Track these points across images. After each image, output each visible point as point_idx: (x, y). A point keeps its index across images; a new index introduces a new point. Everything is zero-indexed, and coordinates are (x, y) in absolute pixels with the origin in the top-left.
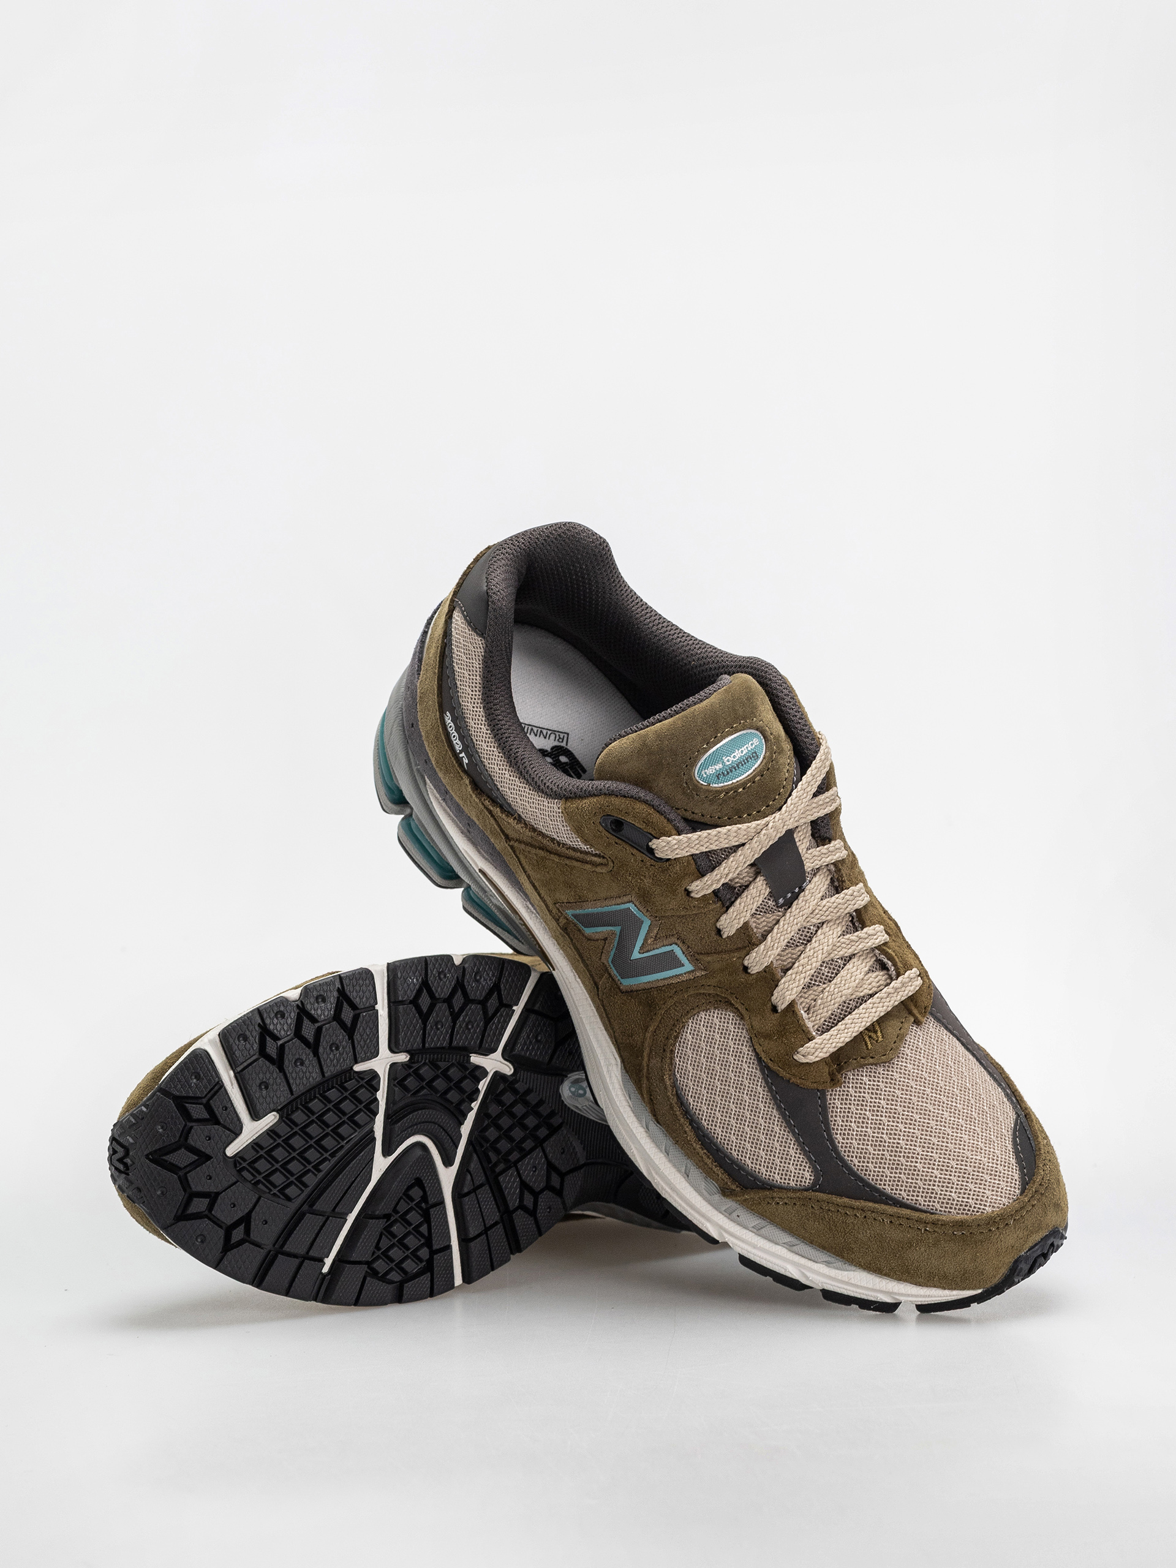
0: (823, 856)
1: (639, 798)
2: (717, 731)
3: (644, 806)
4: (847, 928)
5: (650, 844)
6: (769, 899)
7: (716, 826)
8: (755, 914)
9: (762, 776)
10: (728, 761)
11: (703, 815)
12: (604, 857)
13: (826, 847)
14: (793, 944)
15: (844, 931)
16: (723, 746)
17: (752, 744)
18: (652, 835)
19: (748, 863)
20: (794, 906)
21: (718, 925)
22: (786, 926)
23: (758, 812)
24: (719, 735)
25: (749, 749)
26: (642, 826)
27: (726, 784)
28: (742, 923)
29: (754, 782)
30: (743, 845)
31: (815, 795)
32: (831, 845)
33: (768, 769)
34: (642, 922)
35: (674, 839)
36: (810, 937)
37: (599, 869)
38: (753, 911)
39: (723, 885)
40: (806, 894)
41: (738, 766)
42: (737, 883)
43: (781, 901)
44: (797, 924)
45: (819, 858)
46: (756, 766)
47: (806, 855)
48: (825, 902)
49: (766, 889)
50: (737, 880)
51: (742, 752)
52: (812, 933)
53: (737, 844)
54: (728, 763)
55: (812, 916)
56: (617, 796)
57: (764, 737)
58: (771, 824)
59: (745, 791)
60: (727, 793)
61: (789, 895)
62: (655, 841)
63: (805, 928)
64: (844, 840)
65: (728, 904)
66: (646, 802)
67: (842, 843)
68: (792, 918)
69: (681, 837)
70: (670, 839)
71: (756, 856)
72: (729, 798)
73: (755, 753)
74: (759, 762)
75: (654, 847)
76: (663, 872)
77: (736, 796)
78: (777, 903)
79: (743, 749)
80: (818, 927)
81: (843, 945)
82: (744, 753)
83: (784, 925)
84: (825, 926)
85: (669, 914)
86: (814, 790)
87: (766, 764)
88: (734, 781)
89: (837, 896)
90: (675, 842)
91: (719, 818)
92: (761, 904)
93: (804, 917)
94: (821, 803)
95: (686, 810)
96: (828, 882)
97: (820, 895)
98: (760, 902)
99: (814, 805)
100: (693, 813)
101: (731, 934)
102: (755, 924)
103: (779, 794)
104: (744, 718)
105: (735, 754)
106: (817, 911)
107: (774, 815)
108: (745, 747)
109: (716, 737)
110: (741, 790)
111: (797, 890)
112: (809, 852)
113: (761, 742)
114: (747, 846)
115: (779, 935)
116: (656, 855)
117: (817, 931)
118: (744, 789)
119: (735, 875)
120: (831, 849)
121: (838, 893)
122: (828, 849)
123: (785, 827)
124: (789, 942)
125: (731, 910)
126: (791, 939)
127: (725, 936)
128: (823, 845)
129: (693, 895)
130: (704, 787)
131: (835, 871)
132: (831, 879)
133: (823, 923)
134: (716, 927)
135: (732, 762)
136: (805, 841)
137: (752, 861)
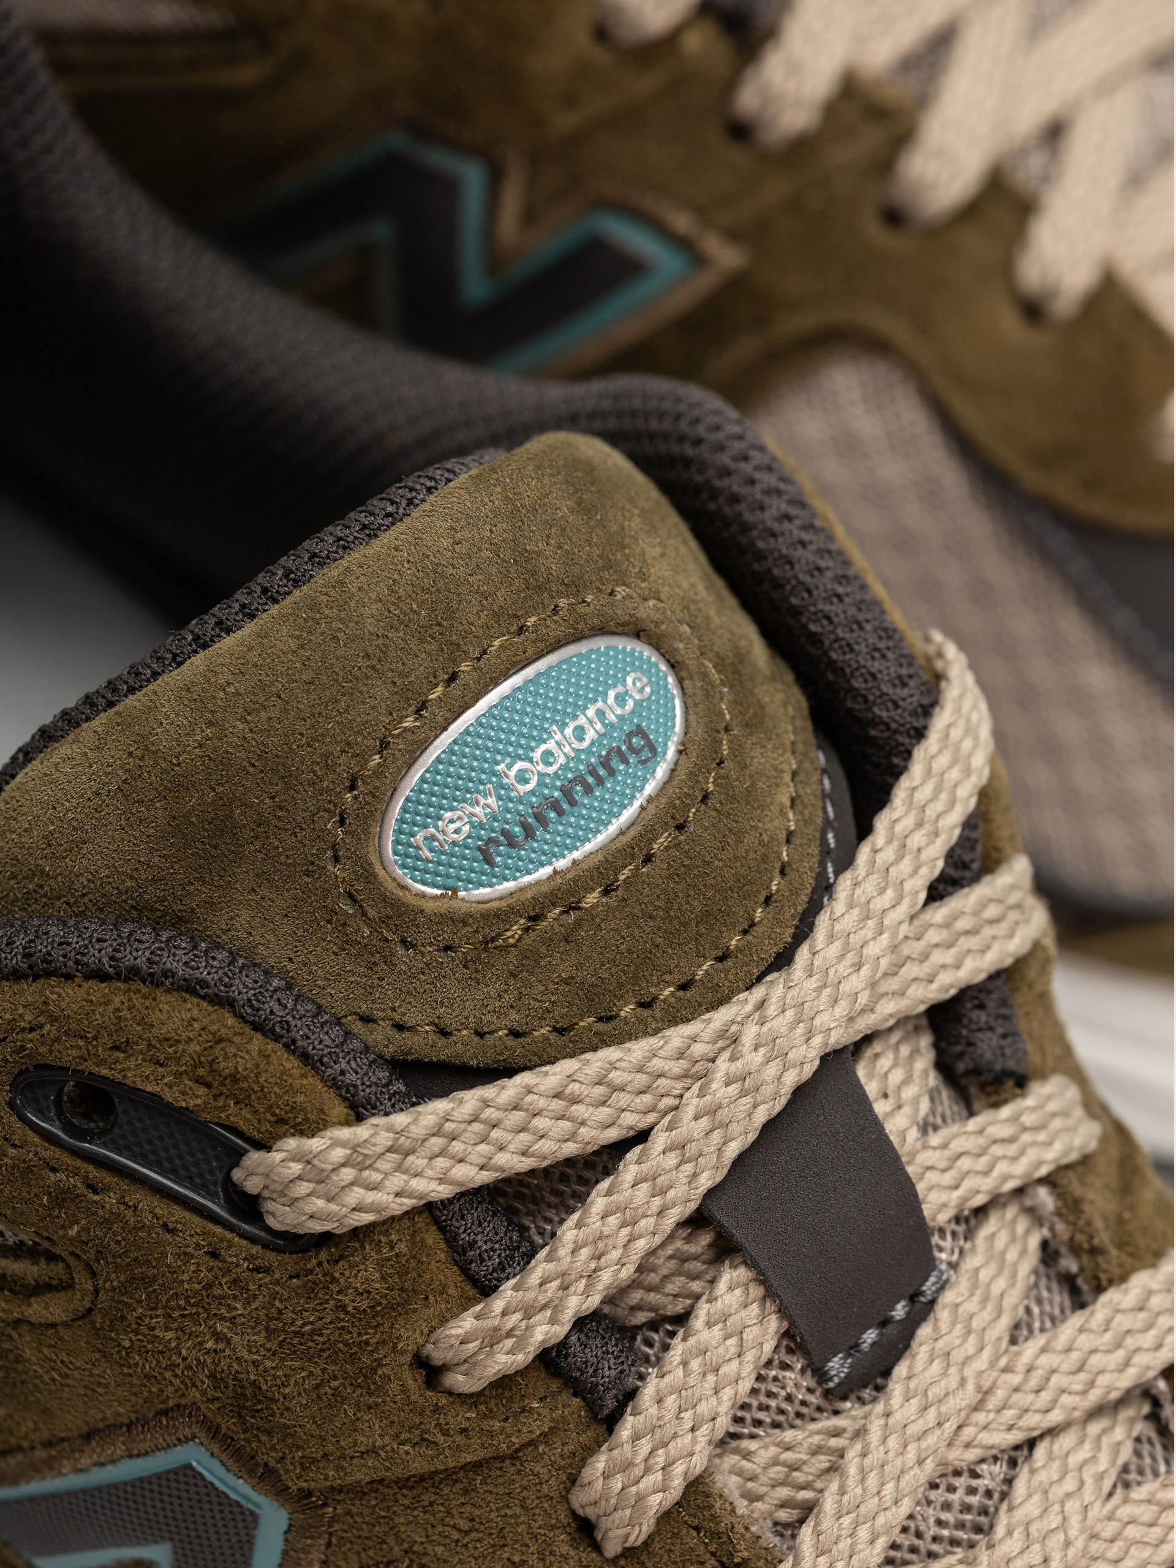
0: (998, 1150)
1: (166, 974)
2: (456, 651)
3: (193, 1008)
4: (1138, 1454)
5: (237, 1175)
6: (785, 1366)
7: (509, 1072)
8: (735, 1436)
9: (680, 827)
10: (522, 778)
11: (444, 1033)
12: (51, 1257)
13: (1006, 1112)
14: (913, 1550)
15: (1125, 1469)
16: (489, 713)
17: (621, 699)
18: (240, 1134)
19: (675, 1215)
20: (896, 1387)
21: (579, 1499)
22: (872, 1481)
23: (684, 987)
24: (465, 667)
25: (611, 717)
26: (195, 1098)
27: (527, 879)
28: (677, 1484)
29: (648, 859)
30: (642, 1136)
31: (937, 892)
32: (1029, 1102)
33: (705, 798)
34: (251, 1519)
35: (336, 1143)
36: (984, 1511)
37: (37, 1310)
38: (724, 1423)
39: (580, 1323)
40: (944, 1326)
41: (567, 793)
42: (634, 1309)
43: (838, 1366)
44: (920, 1462)
45: (982, 1163)
46: (650, 788)
47: (926, 1157)
48: (1029, 1349)
49: (762, 1319)
50: (636, 1297)
51: (580, 733)
52: (989, 1494)
53: (612, 1135)
54: (523, 789)
55: (981, 1417)
56: (69, 977)
57: (673, 666)
58: (750, 1033)
59: (611, 900)
60: (535, 918)
61: (870, 1336)
62: (254, 1157)
63: (957, 1473)
64: (1078, 1075)
65: (610, 1403)
66: (191, 988)
67: (1073, 1093)
68: (893, 1442)
69: (362, 1132)
70: (315, 1144)
71: (706, 1181)
72: (548, 942)
73: (640, 731)
74: (661, 771)
75: (252, 1186)
76: (310, 1292)
77: (578, 923)
78: (821, 1375)
79: (582, 720)
80: (1013, 1463)
81: (1131, 1532)
82: (590, 735)
83: (863, 1474)
84: (1040, 1452)
85: (360, 1475)
86: (933, 863)
87: (691, 774)
88: (562, 864)
89: (1076, 1320)
90: (339, 1154)
91: (515, 1034)
92: (754, 1391)
93: (949, 1427)
94: (962, 924)
95: (366, 1019)
96: (1032, 1259)
97: (1005, 1322)
98: (746, 1385)
99: (934, 936)
100: (400, 1027)
101: (638, 1534)
102: (734, 1479)
103: (767, 901)
104: (575, 586)
105: (551, 745)
106: (1000, 1394)
107: (758, 992)
108: (591, 712)
109: (453, 677)
110: (592, 899)
111: (900, 1311)
112: (935, 1139)
113: (659, 687)
114: (659, 1140)
115: (847, 1521)
116: (271, 1222)
117: (1009, 1481)
118: (606, 892)
119: (627, 1273)
120: (1028, 1119)
121: (1079, 1303)
122: (1015, 1119)
123: (817, 1041)
124: (894, 1546)
125: (625, 1430)
126: (905, 1530)
127: (612, 1549)
128: (996, 1105)
129: (457, 1380)
130: (428, 906)
131: (1058, 1213)
132: (1044, 1245)
133: (1031, 1444)
134: (573, 1513)
135: (541, 784)
136: (908, 1093)
137: (693, 1206)
